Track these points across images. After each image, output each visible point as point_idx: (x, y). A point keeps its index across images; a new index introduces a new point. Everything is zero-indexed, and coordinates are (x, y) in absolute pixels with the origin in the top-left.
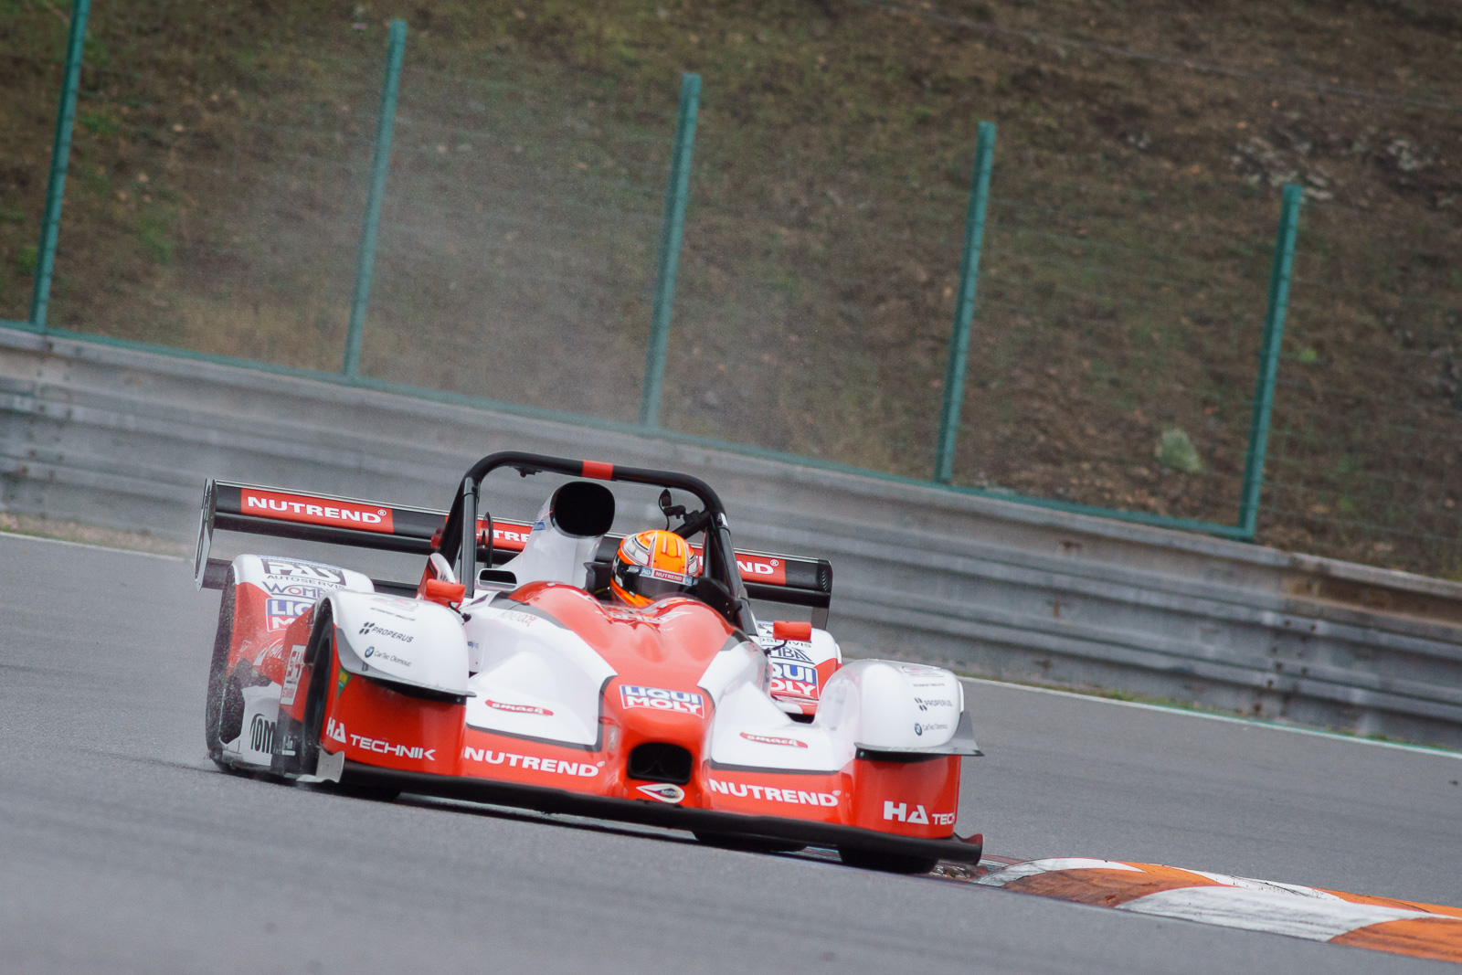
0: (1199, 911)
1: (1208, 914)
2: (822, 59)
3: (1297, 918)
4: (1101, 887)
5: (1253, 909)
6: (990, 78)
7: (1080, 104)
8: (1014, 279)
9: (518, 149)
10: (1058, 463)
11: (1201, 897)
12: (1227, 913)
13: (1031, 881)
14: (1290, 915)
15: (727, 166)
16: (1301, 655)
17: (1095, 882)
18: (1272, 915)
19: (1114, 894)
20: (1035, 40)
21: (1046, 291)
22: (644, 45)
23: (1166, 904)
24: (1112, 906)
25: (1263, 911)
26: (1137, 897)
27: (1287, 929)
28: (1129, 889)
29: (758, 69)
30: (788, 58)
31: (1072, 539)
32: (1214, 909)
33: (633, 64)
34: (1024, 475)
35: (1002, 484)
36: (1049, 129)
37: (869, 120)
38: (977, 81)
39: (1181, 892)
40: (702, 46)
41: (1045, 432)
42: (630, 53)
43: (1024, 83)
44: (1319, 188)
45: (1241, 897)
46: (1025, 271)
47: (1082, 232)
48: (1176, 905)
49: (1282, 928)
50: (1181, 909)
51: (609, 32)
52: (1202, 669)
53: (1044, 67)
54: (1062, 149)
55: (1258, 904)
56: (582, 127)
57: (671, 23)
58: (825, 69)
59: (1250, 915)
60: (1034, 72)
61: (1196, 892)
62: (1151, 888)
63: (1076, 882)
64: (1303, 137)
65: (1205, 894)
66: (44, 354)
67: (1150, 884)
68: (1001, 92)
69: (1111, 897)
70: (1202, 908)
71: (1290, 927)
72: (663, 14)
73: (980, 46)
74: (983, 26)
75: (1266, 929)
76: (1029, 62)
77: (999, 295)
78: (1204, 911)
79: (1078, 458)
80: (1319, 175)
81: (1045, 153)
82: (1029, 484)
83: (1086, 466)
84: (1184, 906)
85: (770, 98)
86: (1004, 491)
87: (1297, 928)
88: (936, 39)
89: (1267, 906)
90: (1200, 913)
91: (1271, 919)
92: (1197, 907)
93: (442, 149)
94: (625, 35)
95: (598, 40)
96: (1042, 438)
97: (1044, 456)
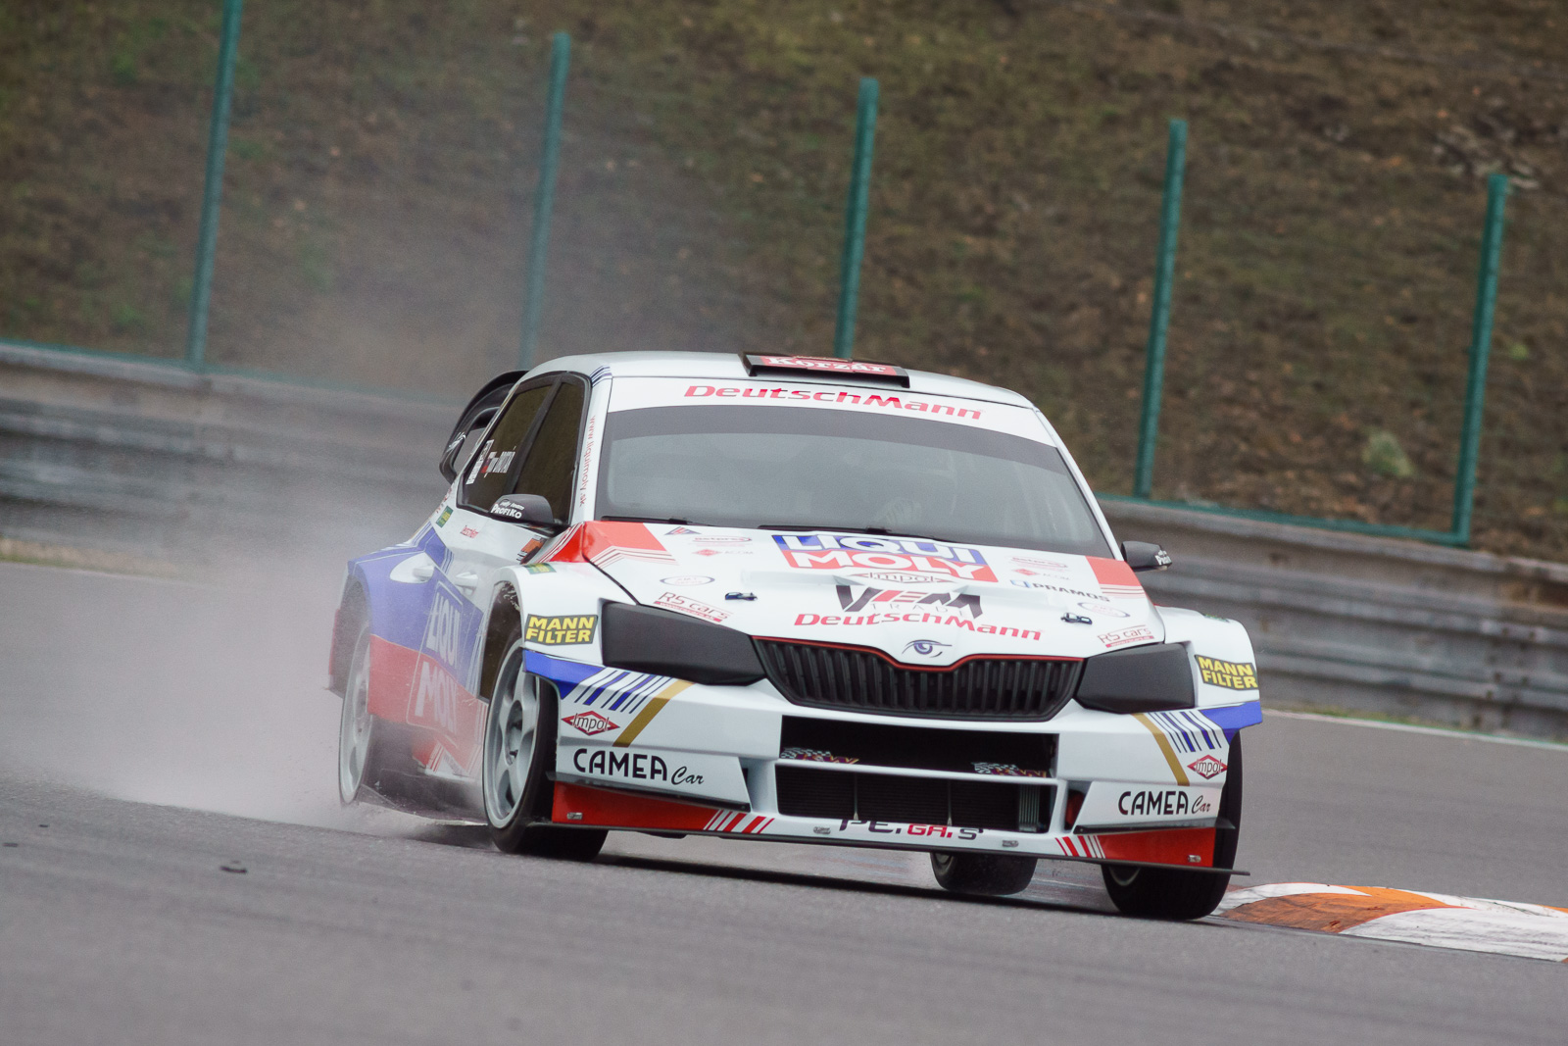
0: (1427, 934)
1: (1437, 937)
2: (1003, 59)
3: (1531, 939)
4: (1325, 913)
5: (1483, 930)
6: (1180, 74)
7: (1274, 97)
8: (1211, 282)
9: (690, 163)
10: (1260, 472)
11: (1429, 919)
12: (1457, 936)
13: (1251, 909)
14: (1522, 936)
15: (907, 174)
16: (1521, 664)
17: (1318, 908)
18: (1503, 936)
19: (1336, 919)
20: (1224, 32)
21: (1245, 294)
22: (818, 50)
23: (1393, 927)
24: (1335, 933)
25: (1494, 932)
26: (1363, 921)
27: (1520, 950)
28: (1354, 914)
29: (938, 71)
30: (968, 58)
31: (1279, 551)
32: (1443, 932)
33: (808, 71)
34: (1227, 486)
35: (1205, 496)
36: (1243, 126)
37: (1053, 121)
38: (1165, 77)
39: (1407, 915)
40: (878, 49)
41: (1246, 440)
42: (805, 59)
43: (1215, 77)
44: (1524, 177)
45: (1471, 918)
46: (1220, 273)
47: (1281, 230)
48: (1404, 929)
49: (1515, 950)
50: (1408, 933)
51: (782, 37)
52: (1419, 681)
53: (1236, 60)
54: (1256, 144)
55: (1489, 924)
56: (755, 138)
57: (846, 25)
58: (1008, 68)
59: (1481, 936)
60: (1225, 66)
61: (1424, 915)
62: (1378, 912)
63: (1299, 909)
64: (1507, 124)
65: (1432, 916)
66: (202, 392)
67: (1376, 908)
68: (1191, 87)
69: (1336, 923)
70: (1432, 931)
71: (1524, 948)
72: (837, 17)
73: (1167, 40)
74: (1171, 20)
75: (1498, 951)
76: (1219, 55)
77: (1195, 299)
78: (1432, 935)
79: (1282, 465)
80: (1524, 163)
81: (1239, 150)
82: (1232, 494)
83: (1290, 474)
84: (1412, 929)
85: (950, 101)
86: (1207, 504)
87: (1531, 949)
88: (1122, 34)
89: (1498, 927)
90: (1429, 936)
91: (1504, 940)
92: (1426, 930)
93: (610, 165)
94: (796, 41)
95: (770, 47)
96: (1243, 447)
97: (1247, 466)
